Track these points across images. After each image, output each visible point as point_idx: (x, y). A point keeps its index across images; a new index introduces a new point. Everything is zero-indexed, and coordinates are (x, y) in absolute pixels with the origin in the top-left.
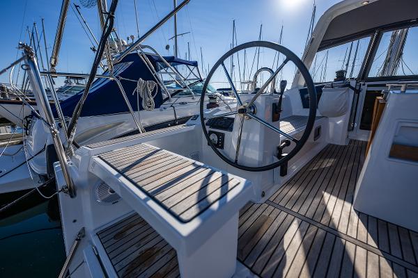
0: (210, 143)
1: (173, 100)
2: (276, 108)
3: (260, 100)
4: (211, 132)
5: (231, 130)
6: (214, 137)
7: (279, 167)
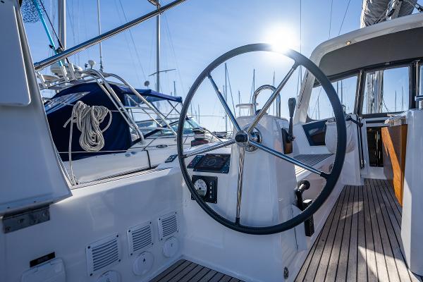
0: (195, 195)
1: (147, 142)
2: (287, 135)
3: (263, 122)
4: (196, 178)
5: (227, 171)
6: (200, 186)
7: (303, 224)
